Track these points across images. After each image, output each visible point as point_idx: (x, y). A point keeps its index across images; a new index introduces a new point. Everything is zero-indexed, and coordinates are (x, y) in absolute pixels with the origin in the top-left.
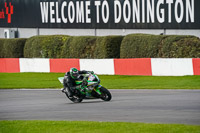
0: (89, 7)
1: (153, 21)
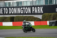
0: (2, 10)
1: (20, 13)
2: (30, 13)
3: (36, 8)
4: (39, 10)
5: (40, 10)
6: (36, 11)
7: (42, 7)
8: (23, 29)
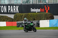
2: (6, 12)
3: (12, 6)
4: (14, 9)
5: (16, 9)
6: (12, 10)
7: (18, 6)
8: (24, 28)
